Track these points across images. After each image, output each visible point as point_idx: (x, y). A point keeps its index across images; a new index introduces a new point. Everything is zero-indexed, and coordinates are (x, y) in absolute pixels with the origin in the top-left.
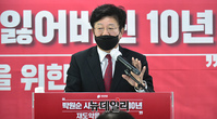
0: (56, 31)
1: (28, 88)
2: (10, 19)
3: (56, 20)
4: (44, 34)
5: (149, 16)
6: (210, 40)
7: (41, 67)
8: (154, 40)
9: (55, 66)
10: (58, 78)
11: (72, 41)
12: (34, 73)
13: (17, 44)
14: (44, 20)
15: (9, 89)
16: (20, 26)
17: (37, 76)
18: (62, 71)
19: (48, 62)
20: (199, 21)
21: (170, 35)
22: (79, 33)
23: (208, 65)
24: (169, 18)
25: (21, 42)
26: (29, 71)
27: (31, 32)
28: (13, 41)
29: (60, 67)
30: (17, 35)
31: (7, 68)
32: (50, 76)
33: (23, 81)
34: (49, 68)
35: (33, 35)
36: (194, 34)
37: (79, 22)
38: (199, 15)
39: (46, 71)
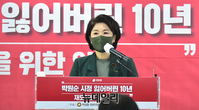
0: (51, 22)
1: (26, 73)
2: (10, 10)
3: (51, 12)
4: (41, 24)
5: (134, 9)
6: (188, 31)
7: (38, 54)
8: (138, 30)
9: (49, 53)
10: (53, 64)
11: (65, 30)
12: (31, 60)
13: (16, 33)
14: (41, 11)
15: (9, 73)
16: (19, 17)
17: (33, 62)
18: (56, 58)
19: (43, 49)
20: (178, 14)
21: (152, 27)
22: (72, 24)
23: (186, 54)
24: (152, 11)
25: (20, 31)
26: (27, 57)
27: (29, 22)
28: (13, 30)
29: (55, 55)
30: (16, 25)
31: (7, 55)
32: (45, 62)
33: (21, 66)
34: (44, 55)
35: (31, 25)
36: (174, 25)
37: (72, 13)
38: (179, 8)
39: (42, 58)
